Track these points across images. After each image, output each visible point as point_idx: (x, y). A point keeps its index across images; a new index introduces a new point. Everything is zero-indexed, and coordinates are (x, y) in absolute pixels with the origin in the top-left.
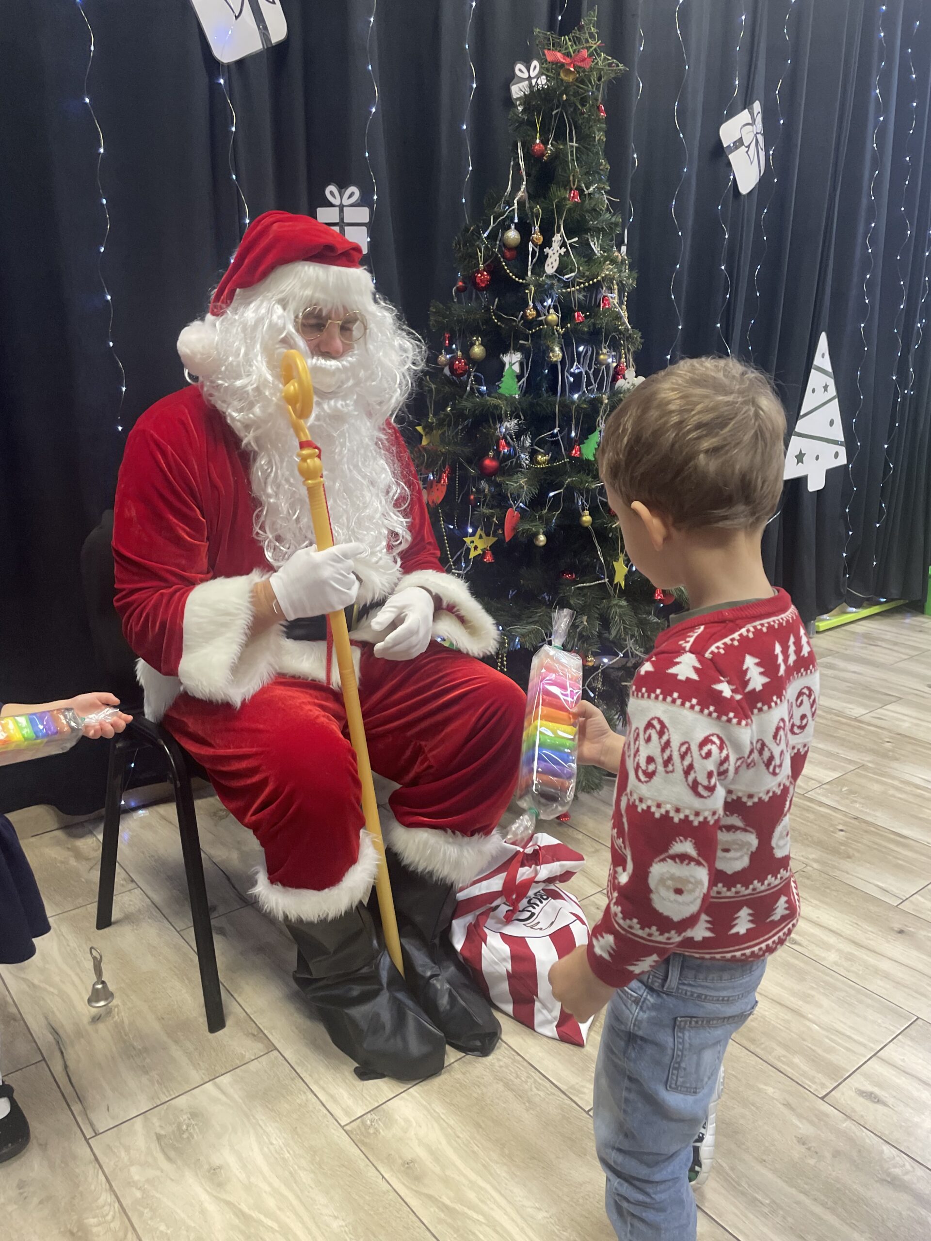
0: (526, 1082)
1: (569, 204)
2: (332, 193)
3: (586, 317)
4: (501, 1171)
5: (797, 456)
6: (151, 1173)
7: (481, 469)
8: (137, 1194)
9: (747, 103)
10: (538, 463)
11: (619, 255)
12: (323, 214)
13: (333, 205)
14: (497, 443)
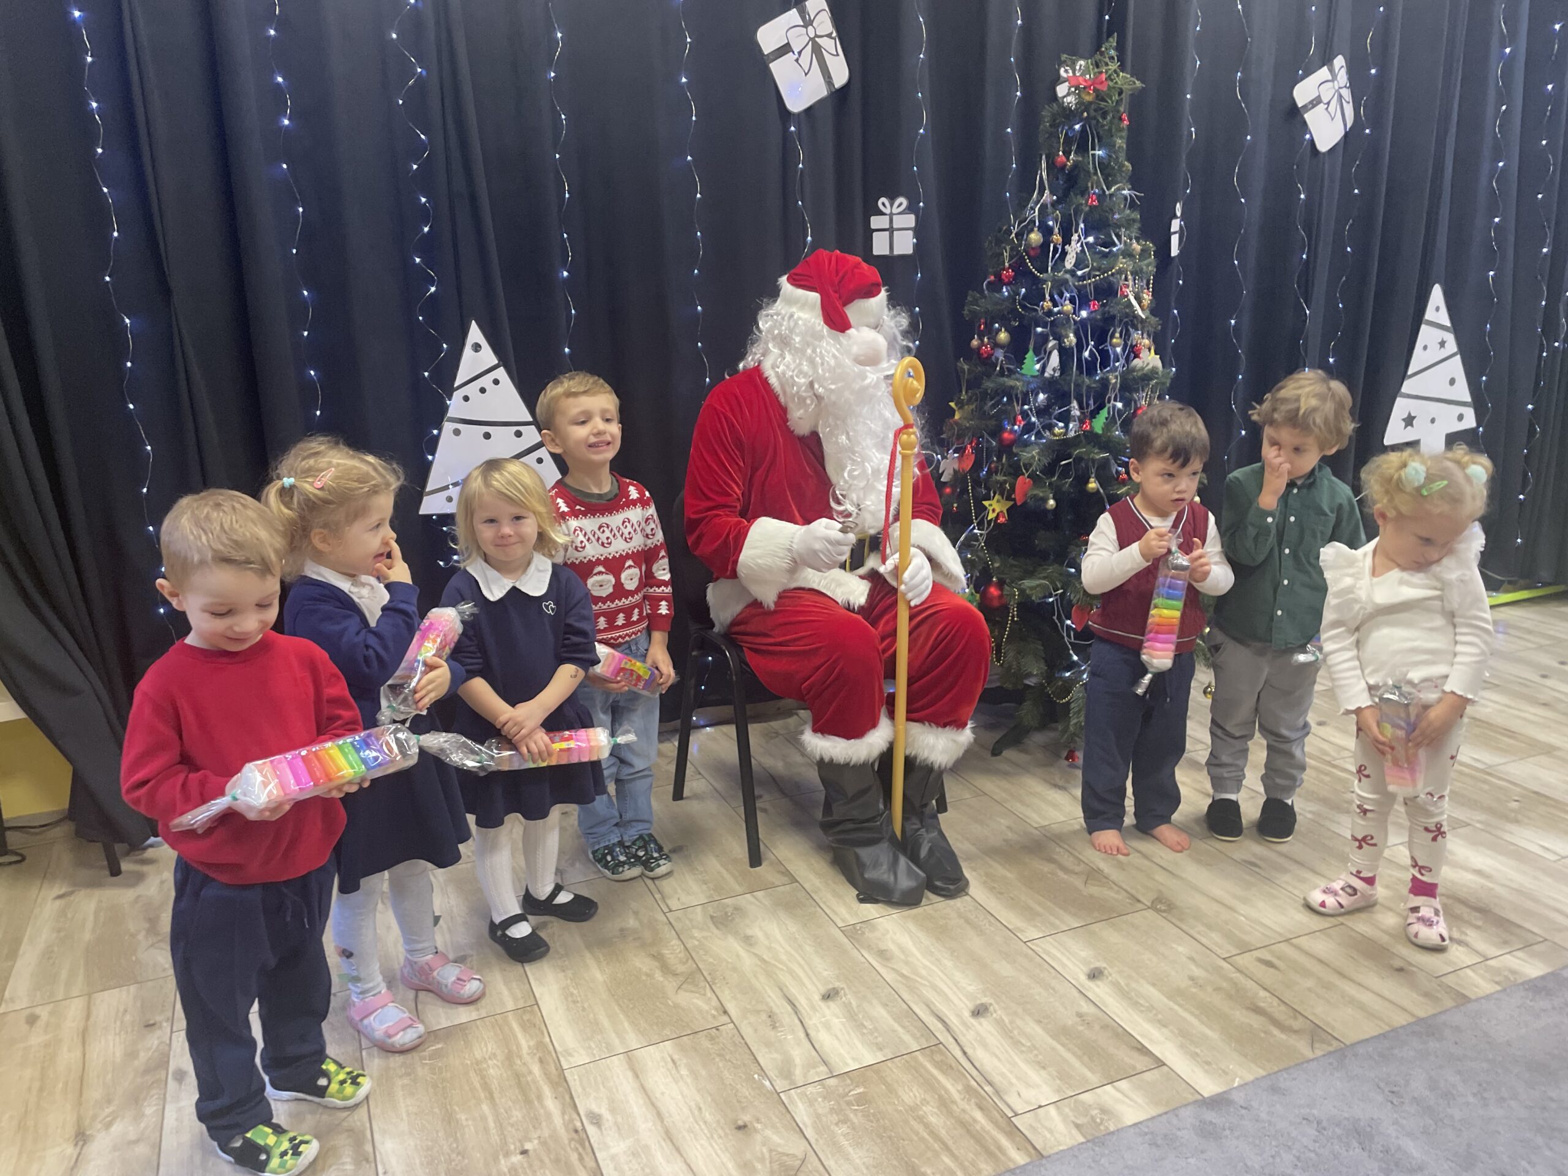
1: (1087, 208)
2: (883, 204)
3: (1104, 305)
5: (1404, 420)
6: (705, 934)
7: (1001, 441)
8: (696, 943)
9: (1326, 60)
10: (1055, 435)
11: (1137, 247)
12: (876, 222)
13: (884, 214)
14: (1015, 419)
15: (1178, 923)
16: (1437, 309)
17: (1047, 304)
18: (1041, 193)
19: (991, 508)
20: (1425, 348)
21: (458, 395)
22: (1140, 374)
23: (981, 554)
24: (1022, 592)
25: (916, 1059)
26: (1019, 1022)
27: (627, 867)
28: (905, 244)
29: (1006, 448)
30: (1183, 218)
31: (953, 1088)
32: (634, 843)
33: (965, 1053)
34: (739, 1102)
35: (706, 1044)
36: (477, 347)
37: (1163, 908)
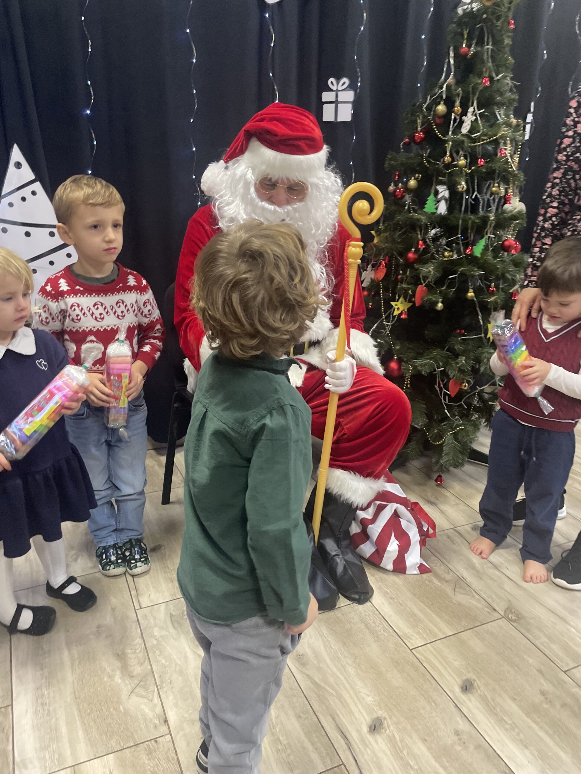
0: (378, 626)
1: (481, 87)
3: (487, 162)
4: (352, 670)
7: (406, 259)
10: (445, 257)
11: (514, 121)
12: (326, 96)
13: (332, 90)
14: (418, 243)
15: (526, 634)
17: (447, 159)
18: (448, 76)
19: (396, 307)
21: (5, 201)
22: (510, 215)
23: (387, 339)
24: (415, 367)
28: (346, 114)
29: (409, 264)
30: (534, 113)
32: (124, 544)
35: (144, 759)
36: (18, 165)
37: (514, 618)
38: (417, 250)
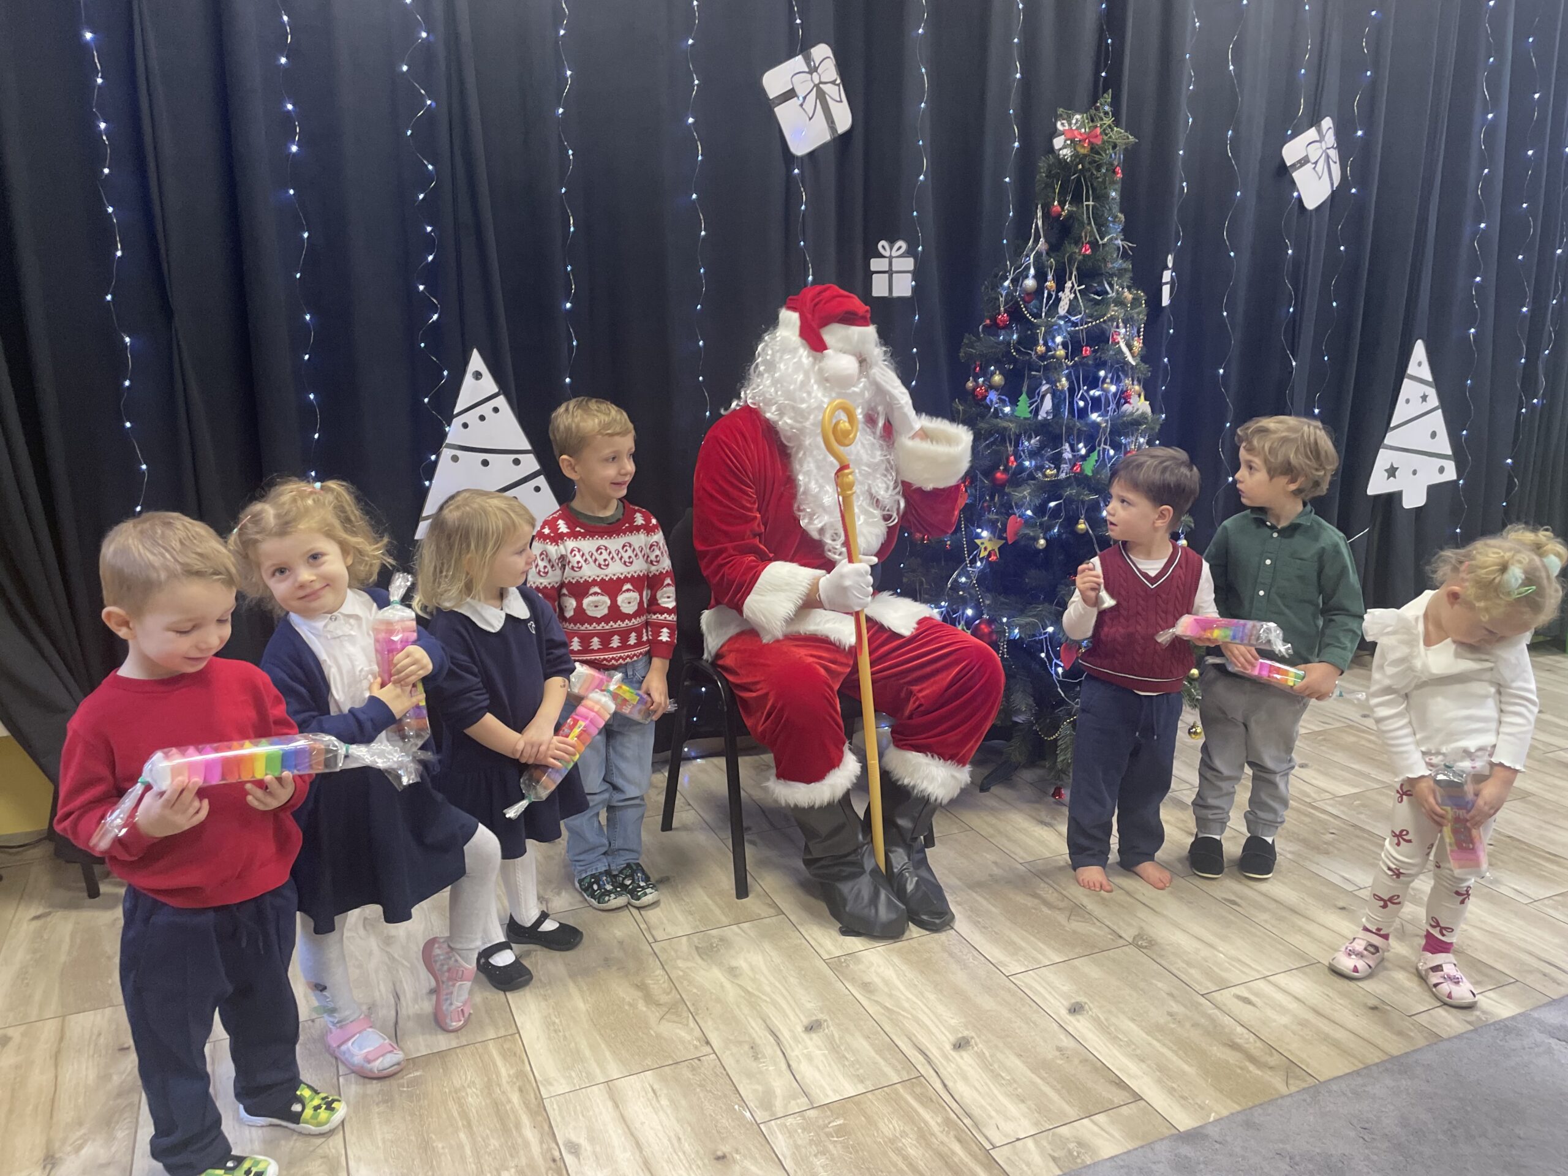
0: (967, 955)
1: (1079, 257)
2: (883, 247)
3: (1095, 351)
4: (932, 996)
5: (1386, 470)
6: (690, 964)
7: (994, 480)
8: (681, 973)
9: (1314, 121)
10: (1046, 476)
11: (1128, 296)
12: (875, 264)
13: (884, 257)
14: (1008, 459)
15: (1158, 960)
16: (1420, 364)
17: (1041, 349)
18: (1036, 241)
19: (983, 547)
20: (1408, 401)
21: (457, 422)
22: (1129, 419)
23: (973, 591)
25: (897, 1093)
26: (999, 1055)
27: (613, 896)
28: (904, 287)
29: (997, 489)
30: (1174, 269)
31: (932, 1120)
32: (621, 872)
33: (945, 1086)
34: (719, 1132)
35: (687, 1074)
36: (478, 375)
37: (1144, 944)
38: (1006, 470)
